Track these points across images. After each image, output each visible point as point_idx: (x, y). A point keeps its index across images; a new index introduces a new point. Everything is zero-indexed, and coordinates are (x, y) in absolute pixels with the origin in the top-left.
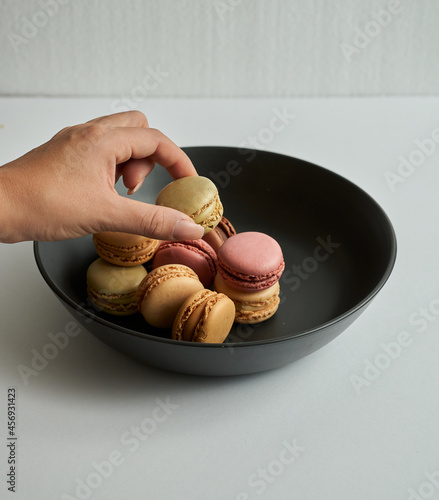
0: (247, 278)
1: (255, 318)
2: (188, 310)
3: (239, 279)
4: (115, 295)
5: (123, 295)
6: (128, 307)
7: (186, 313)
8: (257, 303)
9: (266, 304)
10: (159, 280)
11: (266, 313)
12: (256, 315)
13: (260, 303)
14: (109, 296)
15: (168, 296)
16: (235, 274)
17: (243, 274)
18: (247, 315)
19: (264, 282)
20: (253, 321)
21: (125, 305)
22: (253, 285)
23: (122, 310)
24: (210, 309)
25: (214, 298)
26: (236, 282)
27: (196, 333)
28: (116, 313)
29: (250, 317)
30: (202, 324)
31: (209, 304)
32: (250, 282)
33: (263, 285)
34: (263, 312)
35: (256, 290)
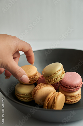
0: (68, 87)
1: (71, 102)
2: (49, 99)
3: (66, 87)
4: (24, 94)
5: (27, 94)
6: (29, 99)
7: (48, 100)
8: (72, 96)
9: (75, 97)
10: (41, 87)
11: (75, 100)
12: (72, 101)
13: (74, 96)
14: (22, 95)
15: (44, 93)
16: (64, 85)
17: (67, 86)
18: (69, 101)
19: (75, 89)
20: (71, 103)
21: (28, 98)
22: (70, 89)
23: (26, 100)
24: (57, 98)
25: (58, 94)
26: (65, 88)
27: (52, 107)
28: (25, 101)
29: (70, 101)
30: (54, 103)
31: (56, 96)
32: (70, 88)
33: (75, 90)
34: (74, 100)
35: (72, 92)
